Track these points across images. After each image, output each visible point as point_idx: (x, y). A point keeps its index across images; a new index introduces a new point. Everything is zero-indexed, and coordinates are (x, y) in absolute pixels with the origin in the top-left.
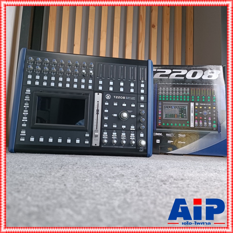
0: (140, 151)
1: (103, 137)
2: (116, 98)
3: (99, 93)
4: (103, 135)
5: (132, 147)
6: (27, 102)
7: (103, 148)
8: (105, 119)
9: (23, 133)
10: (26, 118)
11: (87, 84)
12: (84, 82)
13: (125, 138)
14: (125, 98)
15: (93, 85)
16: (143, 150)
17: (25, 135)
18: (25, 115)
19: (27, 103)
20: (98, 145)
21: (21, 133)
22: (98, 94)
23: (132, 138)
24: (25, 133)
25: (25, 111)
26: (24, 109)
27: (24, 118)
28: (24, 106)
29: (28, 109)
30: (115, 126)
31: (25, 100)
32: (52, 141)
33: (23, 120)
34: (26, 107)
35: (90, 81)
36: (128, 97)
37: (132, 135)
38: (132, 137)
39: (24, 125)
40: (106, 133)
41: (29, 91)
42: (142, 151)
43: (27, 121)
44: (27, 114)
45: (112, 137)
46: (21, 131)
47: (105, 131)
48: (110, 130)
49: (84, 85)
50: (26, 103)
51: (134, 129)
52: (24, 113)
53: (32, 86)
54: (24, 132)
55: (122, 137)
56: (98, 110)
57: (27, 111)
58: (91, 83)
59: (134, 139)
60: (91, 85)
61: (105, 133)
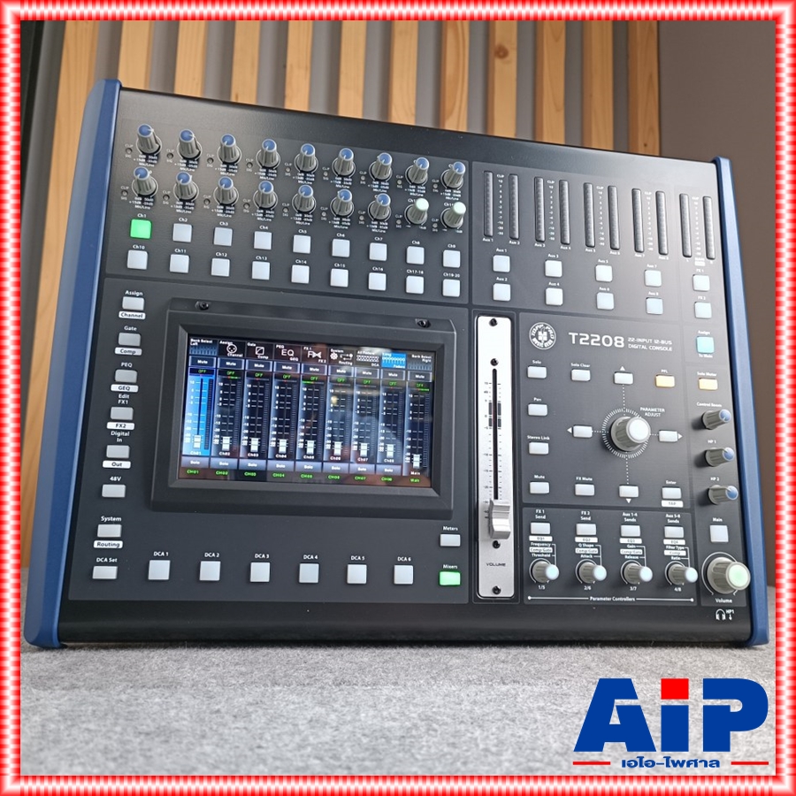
0: (717, 617)
1: (532, 549)
2: (581, 343)
3: (498, 319)
4: (532, 538)
5: (678, 595)
6: (130, 365)
7: (534, 607)
8: (532, 451)
9: (110, 532)
10: (124, 451)
11: (434, 272)
12: (421, 261)
13: (640, 552)
14: (626, 342)
15: (467, 274)
16: (729, 611)
17: (121, 543)
18: (119, 434)
19: (128, 368)
20: (508, 591)
21: (99, 535)
22: (493, 323)
23: (675, 547)
24: (118, 535)
25: (116, 412)
26: (114, 399)
27: (112, 450)
28: (115, 388)
29: (133, 401)
30: (584, 490)
31: (118, 351)
32: (265, 577)
33: (107, 464)
34: (123, 393)
35: (452, 258)
36: (639, 340)
37: (674, 533)
38: (674, 542)
39: (114, 491)
40: (545, 528)
41: (139, 303)
42: (727, 615)
43: (127, 465)
44: (131, 426)
45: (577, 545)
46: (100, 526)
47: (537, 517)
48: (563, 511)
49: (422, 279)
50: (124, 368)
51: (680, 504)
52: (111, 425)
53: (154, 279)
54: (116, 530)
55: (625, 546)
56: (495, 408)
57: (128, 413)
58: (457, 265)
59: (683, 553)
60: (454, 278)
61: (540, 528)
